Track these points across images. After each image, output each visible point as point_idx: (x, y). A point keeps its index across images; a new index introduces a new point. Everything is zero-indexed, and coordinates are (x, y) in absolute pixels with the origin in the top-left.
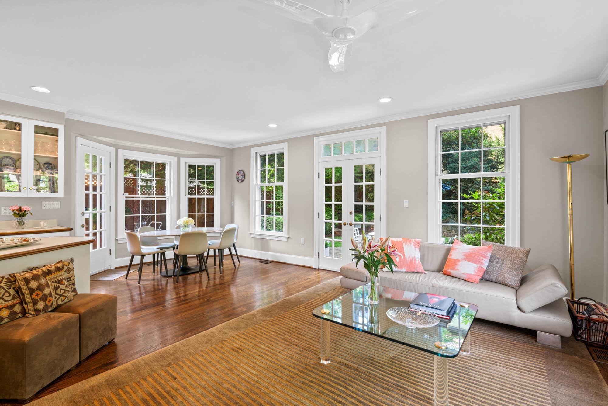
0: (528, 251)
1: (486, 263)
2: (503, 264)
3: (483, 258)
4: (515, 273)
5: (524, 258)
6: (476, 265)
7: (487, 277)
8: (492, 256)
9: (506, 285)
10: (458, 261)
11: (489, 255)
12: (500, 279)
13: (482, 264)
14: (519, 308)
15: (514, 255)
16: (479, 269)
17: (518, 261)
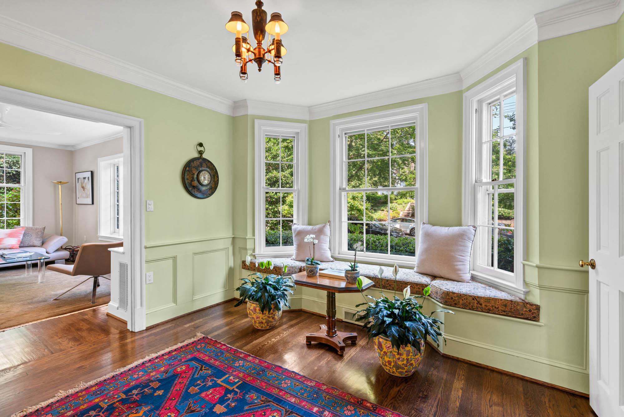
0: (45, 228)
1: (22, 237)
2: (31, 236)
3: (20, 234)
4: (39, 239)
5: (43, 231)
6: (16, 239)
7: (22, 245)
8: (24, 233)
9: (34, 246)
10: (3, 239)
11: (23, 232)
12: (31, 244)
13: (20, 237)
14: (47, 253)
15: (38, 231)
16: (19, 241)
17: (40, 233)
